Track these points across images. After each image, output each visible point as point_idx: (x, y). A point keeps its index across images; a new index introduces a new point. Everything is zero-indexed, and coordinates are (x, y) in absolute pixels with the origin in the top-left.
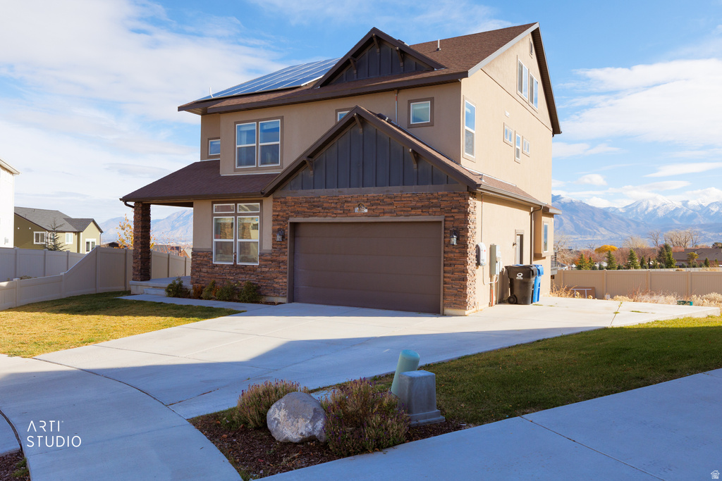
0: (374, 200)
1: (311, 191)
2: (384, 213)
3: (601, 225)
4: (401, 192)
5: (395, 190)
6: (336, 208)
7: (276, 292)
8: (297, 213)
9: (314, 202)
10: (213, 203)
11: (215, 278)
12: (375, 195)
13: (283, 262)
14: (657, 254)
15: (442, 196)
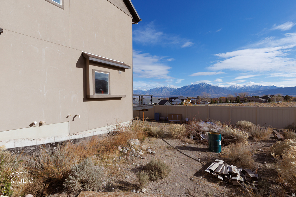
3: (222, 92)
14: (235, 99)
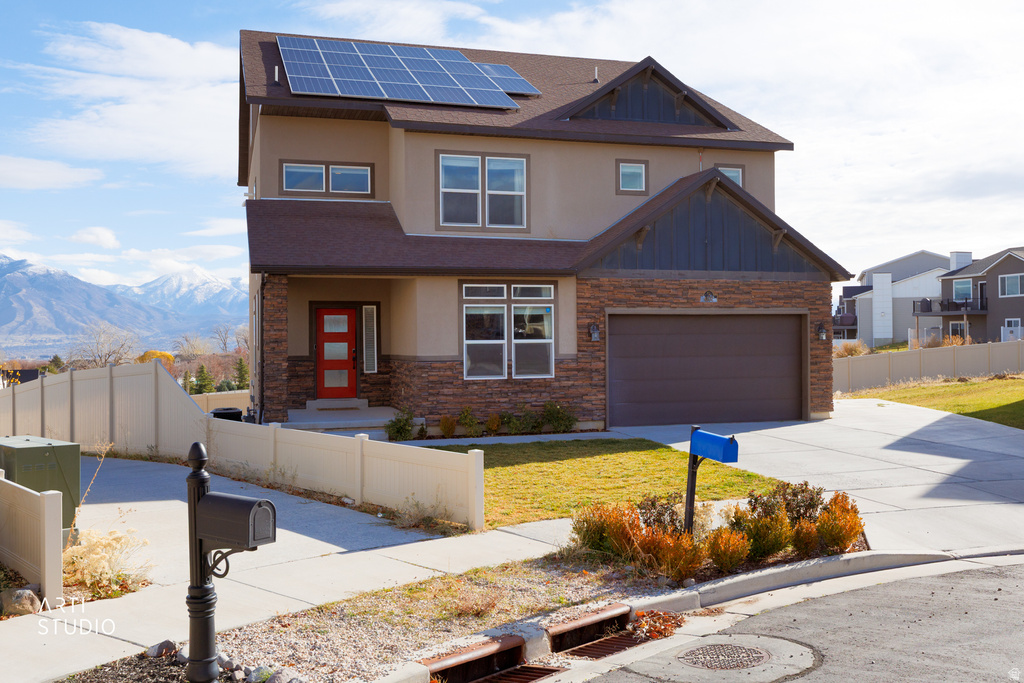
0: (726, 287)
1: (638, 271)
2: (740, 303)
3: (102, 315)
4: (760, 278)
5: (753, 276)
6: (676, 296)
7: (588, 414)
8: (619, 302)
9: (644, 286)
10: (461, 282)
11: (471, 403)
12: (729, 281)
13: (596, 370)
15: (807, 285)
